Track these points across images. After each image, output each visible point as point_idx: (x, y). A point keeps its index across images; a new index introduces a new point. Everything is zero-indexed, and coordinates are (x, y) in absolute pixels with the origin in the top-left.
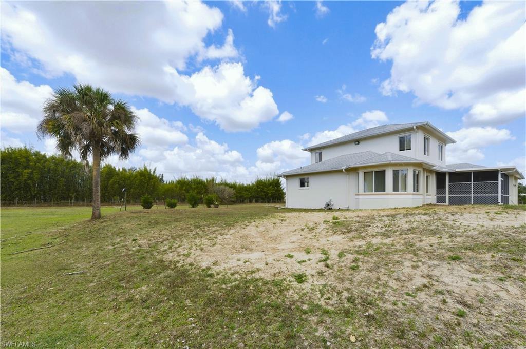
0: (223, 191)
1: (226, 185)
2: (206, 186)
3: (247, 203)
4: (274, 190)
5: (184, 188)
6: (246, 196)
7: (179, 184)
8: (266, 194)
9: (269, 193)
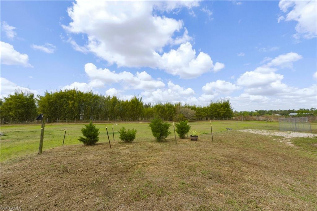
0: (187, 112)
1: (189, 107)
2: (175, 108)
3: (204, 120)
4: (225, 110)
6: (204, 115)
7: (156, 108)
8: (219, 114)
9: (221, 113)
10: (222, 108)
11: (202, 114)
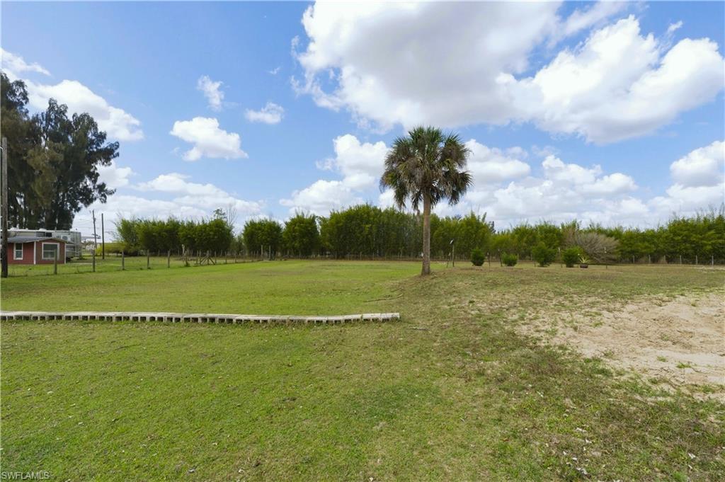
0: (592, 243)
1: (600, 231)
2: (562, 235)
3: (646, 262)
5: (525, 239)
6: (643, 251)
7: (516, 234)
8: (698, 246)
9: (706, 245)
10: (712, 232)
11: (639, 248)
